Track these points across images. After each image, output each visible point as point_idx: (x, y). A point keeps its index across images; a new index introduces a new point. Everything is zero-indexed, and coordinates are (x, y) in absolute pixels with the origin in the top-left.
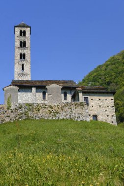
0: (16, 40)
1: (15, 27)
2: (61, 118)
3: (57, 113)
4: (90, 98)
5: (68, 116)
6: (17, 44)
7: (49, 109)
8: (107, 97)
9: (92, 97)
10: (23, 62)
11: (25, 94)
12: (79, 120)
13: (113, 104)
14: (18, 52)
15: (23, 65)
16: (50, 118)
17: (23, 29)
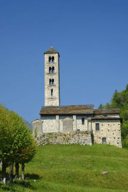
0: (46, 67)
1: (45, 53)
2: (72, 143)
3: (69, 139)
4: (100, 124)
5: (76, 142)
6: (47, 70)
7: (64, 136)
8: (114, 123)
9: (103, 123)
10: (52, 88)
11: (51, 121)
12: (84, 145)
13: (119, 129)
14: (47, 78)
15: (52, 90)
16: (64, 143)
17: (51, 55)
